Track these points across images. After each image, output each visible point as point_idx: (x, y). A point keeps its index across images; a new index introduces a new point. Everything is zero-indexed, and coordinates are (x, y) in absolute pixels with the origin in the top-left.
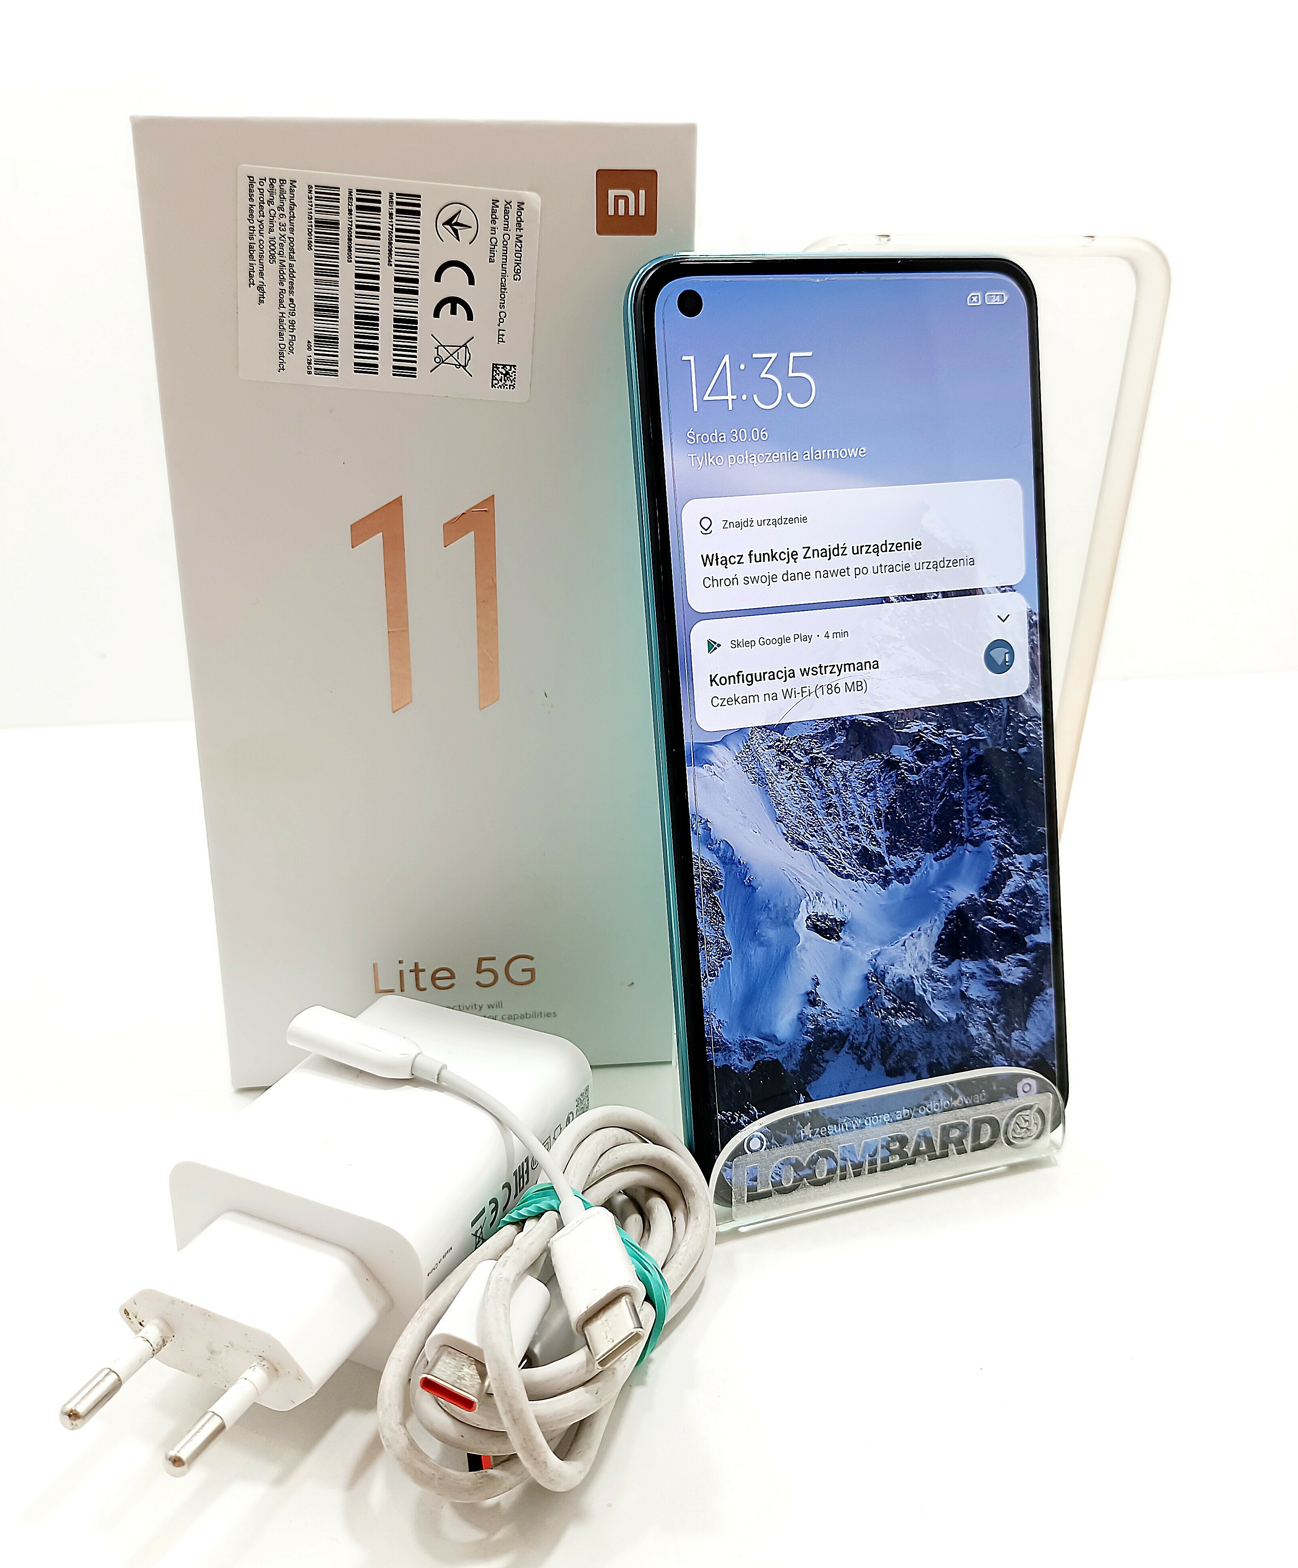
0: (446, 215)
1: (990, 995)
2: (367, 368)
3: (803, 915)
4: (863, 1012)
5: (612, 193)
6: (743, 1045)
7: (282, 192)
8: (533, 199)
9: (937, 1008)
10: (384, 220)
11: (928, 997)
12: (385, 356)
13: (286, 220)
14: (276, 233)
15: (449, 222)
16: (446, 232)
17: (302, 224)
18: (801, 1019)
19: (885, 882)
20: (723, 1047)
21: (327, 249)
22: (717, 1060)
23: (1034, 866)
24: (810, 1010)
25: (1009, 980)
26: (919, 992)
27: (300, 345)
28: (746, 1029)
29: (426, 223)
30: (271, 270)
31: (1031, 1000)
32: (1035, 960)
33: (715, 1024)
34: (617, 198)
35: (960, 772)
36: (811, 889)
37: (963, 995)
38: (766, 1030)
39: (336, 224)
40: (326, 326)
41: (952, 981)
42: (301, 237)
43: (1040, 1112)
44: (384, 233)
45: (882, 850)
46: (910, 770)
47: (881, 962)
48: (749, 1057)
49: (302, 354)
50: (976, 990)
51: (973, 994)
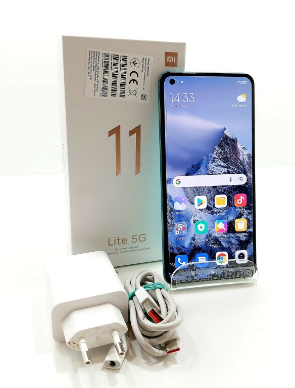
0: (132, 61)
1: (237, 242)
2: (114, 95)
3: (192, 220)
4: (206, 243)
5: (168, 57)
6: (176, 248)
7: (97, 54)
8: (152, 58)
9: (224, 244)
10: (119, 62)
11: (222, 241)
12: (118, 92)
13: (97, 61)
14: (95, 64)
15: (133, 63)
16: (133, 65)
17: (101, 62)
18: (191, 243)
19: (212, 214)
20: (172, 248)
21: (106, 68)
22: (170, 251)
23: (249, 213)
24: (193, 242)
25: (242, 239)
26: (219, 240)
27: (99, 90)
28: (178, 244)
29: (128, 63)
30: (93, 72)
31: (247, 245)
32: (249, 235)
33: (170, 242)
34: (169, 58)
35: (232, 190)
36: (194, 214)
37: (230, 242)
38: (182, 245)
39: (108, 62)
40: (105, 85)
41: (228, 238)
42: (100, 65)
43: (252, 271)
44: (119, 65)
45: (212, 206)
46: (219, 188)
47: (211, 232)
48: (178, 251)
49: (100, 91)
50: (233, 241)
51: (233, 242)
